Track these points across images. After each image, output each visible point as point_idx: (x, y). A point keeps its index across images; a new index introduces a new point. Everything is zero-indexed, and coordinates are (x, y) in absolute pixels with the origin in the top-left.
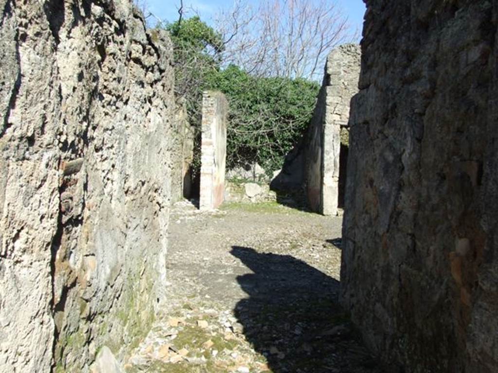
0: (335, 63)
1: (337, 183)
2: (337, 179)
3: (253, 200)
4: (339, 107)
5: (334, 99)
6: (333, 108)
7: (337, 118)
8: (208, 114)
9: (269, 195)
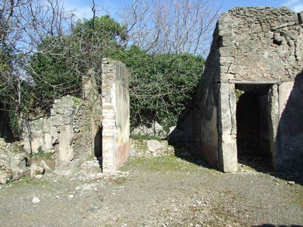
0: (226, 25)
1: (236, 139)
2: (235, 136)
3: (155, 155)
4: (233, 66)
5: (227, 59)
6: (227, 68)
7: (231, 77)
8: (108, 79)
9: (168, 150)
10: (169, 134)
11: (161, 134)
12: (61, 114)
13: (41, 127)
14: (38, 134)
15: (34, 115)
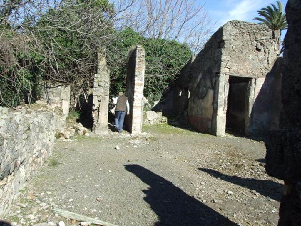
0: (228, 33)
2: (226, 112)
3: (152, 123)
4: (229, 63)
5: (226, 58)
6: (225, 64)
7: (227, 70)
8: (140, 63)
9: (162, 119)
10: (153, 107)
11: (147, 106)
12: (102, 87)
13: (59, 94)
14: (56, 100)
15: (52, 83)
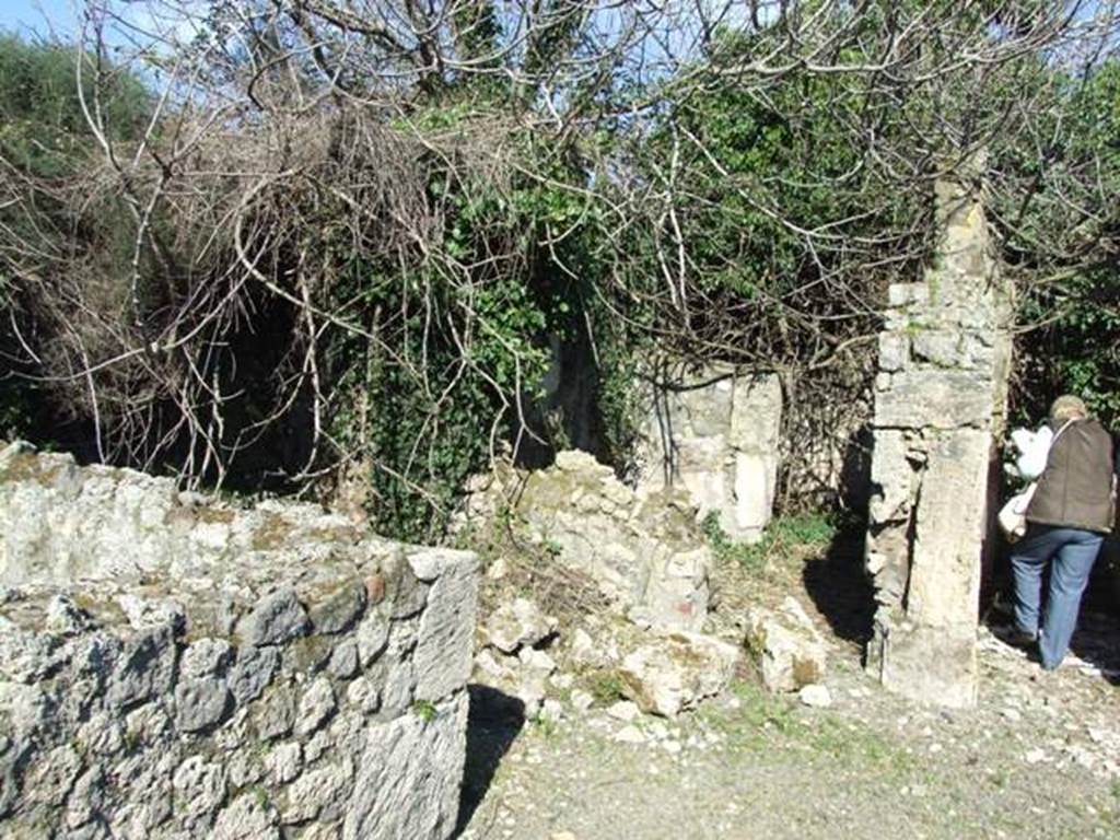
12: (941, 366)
14: (704, 453)
15: (690, 366)
